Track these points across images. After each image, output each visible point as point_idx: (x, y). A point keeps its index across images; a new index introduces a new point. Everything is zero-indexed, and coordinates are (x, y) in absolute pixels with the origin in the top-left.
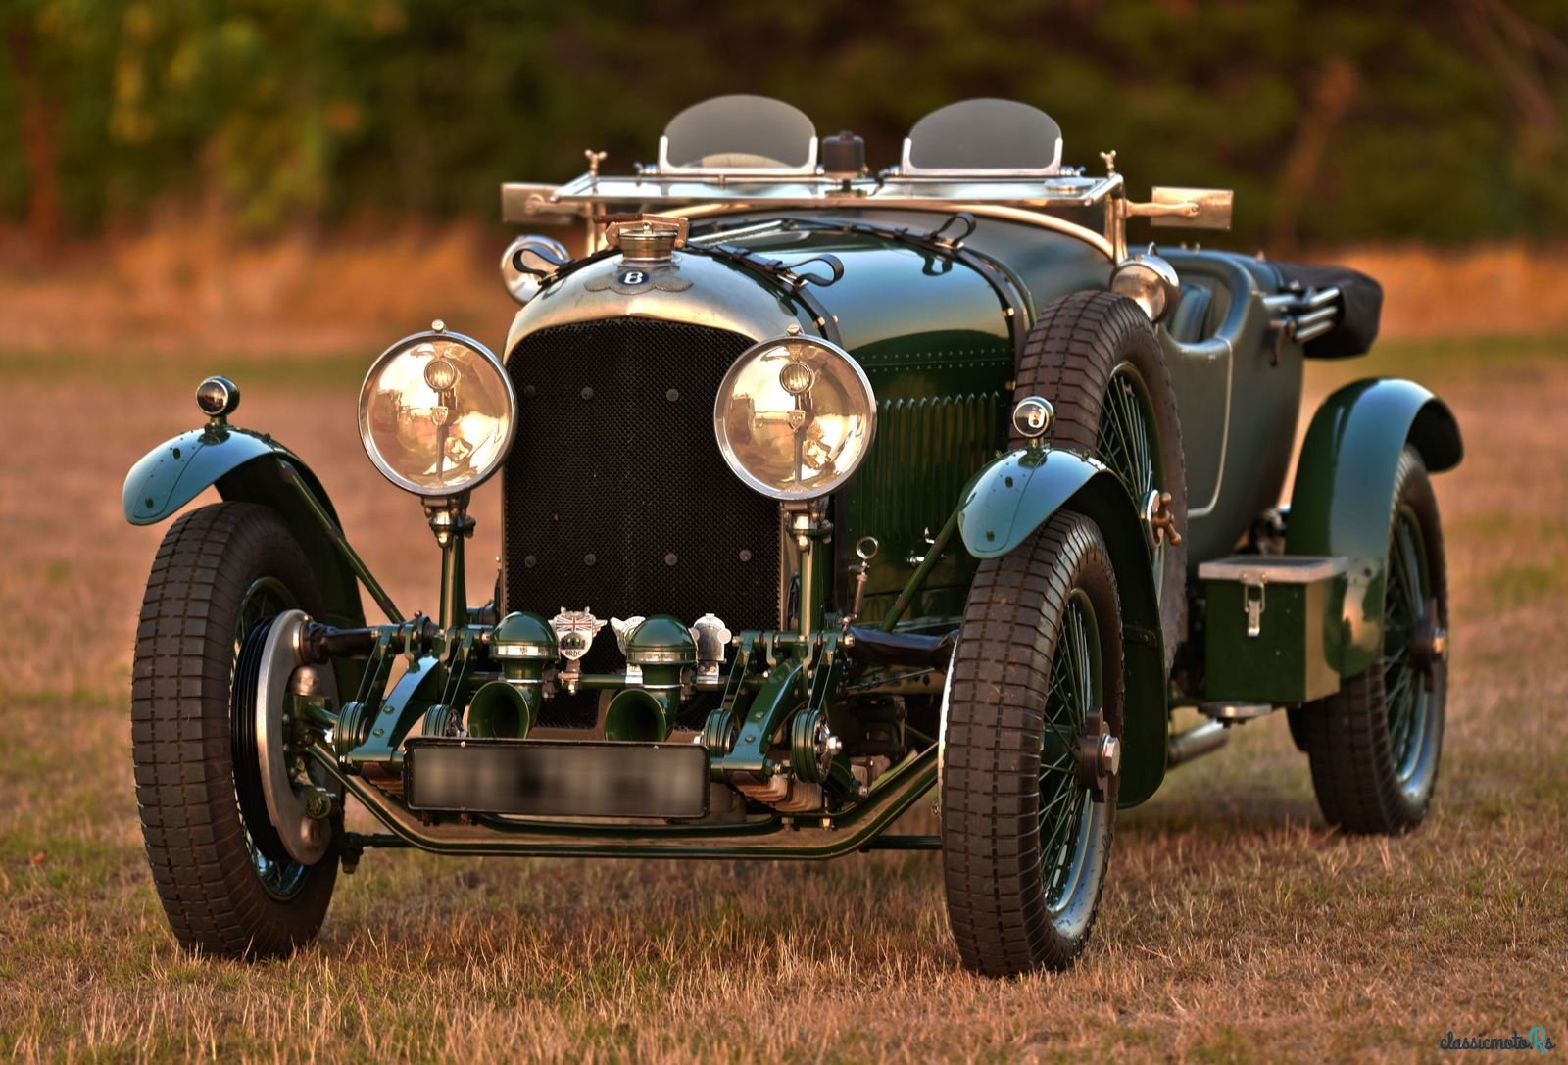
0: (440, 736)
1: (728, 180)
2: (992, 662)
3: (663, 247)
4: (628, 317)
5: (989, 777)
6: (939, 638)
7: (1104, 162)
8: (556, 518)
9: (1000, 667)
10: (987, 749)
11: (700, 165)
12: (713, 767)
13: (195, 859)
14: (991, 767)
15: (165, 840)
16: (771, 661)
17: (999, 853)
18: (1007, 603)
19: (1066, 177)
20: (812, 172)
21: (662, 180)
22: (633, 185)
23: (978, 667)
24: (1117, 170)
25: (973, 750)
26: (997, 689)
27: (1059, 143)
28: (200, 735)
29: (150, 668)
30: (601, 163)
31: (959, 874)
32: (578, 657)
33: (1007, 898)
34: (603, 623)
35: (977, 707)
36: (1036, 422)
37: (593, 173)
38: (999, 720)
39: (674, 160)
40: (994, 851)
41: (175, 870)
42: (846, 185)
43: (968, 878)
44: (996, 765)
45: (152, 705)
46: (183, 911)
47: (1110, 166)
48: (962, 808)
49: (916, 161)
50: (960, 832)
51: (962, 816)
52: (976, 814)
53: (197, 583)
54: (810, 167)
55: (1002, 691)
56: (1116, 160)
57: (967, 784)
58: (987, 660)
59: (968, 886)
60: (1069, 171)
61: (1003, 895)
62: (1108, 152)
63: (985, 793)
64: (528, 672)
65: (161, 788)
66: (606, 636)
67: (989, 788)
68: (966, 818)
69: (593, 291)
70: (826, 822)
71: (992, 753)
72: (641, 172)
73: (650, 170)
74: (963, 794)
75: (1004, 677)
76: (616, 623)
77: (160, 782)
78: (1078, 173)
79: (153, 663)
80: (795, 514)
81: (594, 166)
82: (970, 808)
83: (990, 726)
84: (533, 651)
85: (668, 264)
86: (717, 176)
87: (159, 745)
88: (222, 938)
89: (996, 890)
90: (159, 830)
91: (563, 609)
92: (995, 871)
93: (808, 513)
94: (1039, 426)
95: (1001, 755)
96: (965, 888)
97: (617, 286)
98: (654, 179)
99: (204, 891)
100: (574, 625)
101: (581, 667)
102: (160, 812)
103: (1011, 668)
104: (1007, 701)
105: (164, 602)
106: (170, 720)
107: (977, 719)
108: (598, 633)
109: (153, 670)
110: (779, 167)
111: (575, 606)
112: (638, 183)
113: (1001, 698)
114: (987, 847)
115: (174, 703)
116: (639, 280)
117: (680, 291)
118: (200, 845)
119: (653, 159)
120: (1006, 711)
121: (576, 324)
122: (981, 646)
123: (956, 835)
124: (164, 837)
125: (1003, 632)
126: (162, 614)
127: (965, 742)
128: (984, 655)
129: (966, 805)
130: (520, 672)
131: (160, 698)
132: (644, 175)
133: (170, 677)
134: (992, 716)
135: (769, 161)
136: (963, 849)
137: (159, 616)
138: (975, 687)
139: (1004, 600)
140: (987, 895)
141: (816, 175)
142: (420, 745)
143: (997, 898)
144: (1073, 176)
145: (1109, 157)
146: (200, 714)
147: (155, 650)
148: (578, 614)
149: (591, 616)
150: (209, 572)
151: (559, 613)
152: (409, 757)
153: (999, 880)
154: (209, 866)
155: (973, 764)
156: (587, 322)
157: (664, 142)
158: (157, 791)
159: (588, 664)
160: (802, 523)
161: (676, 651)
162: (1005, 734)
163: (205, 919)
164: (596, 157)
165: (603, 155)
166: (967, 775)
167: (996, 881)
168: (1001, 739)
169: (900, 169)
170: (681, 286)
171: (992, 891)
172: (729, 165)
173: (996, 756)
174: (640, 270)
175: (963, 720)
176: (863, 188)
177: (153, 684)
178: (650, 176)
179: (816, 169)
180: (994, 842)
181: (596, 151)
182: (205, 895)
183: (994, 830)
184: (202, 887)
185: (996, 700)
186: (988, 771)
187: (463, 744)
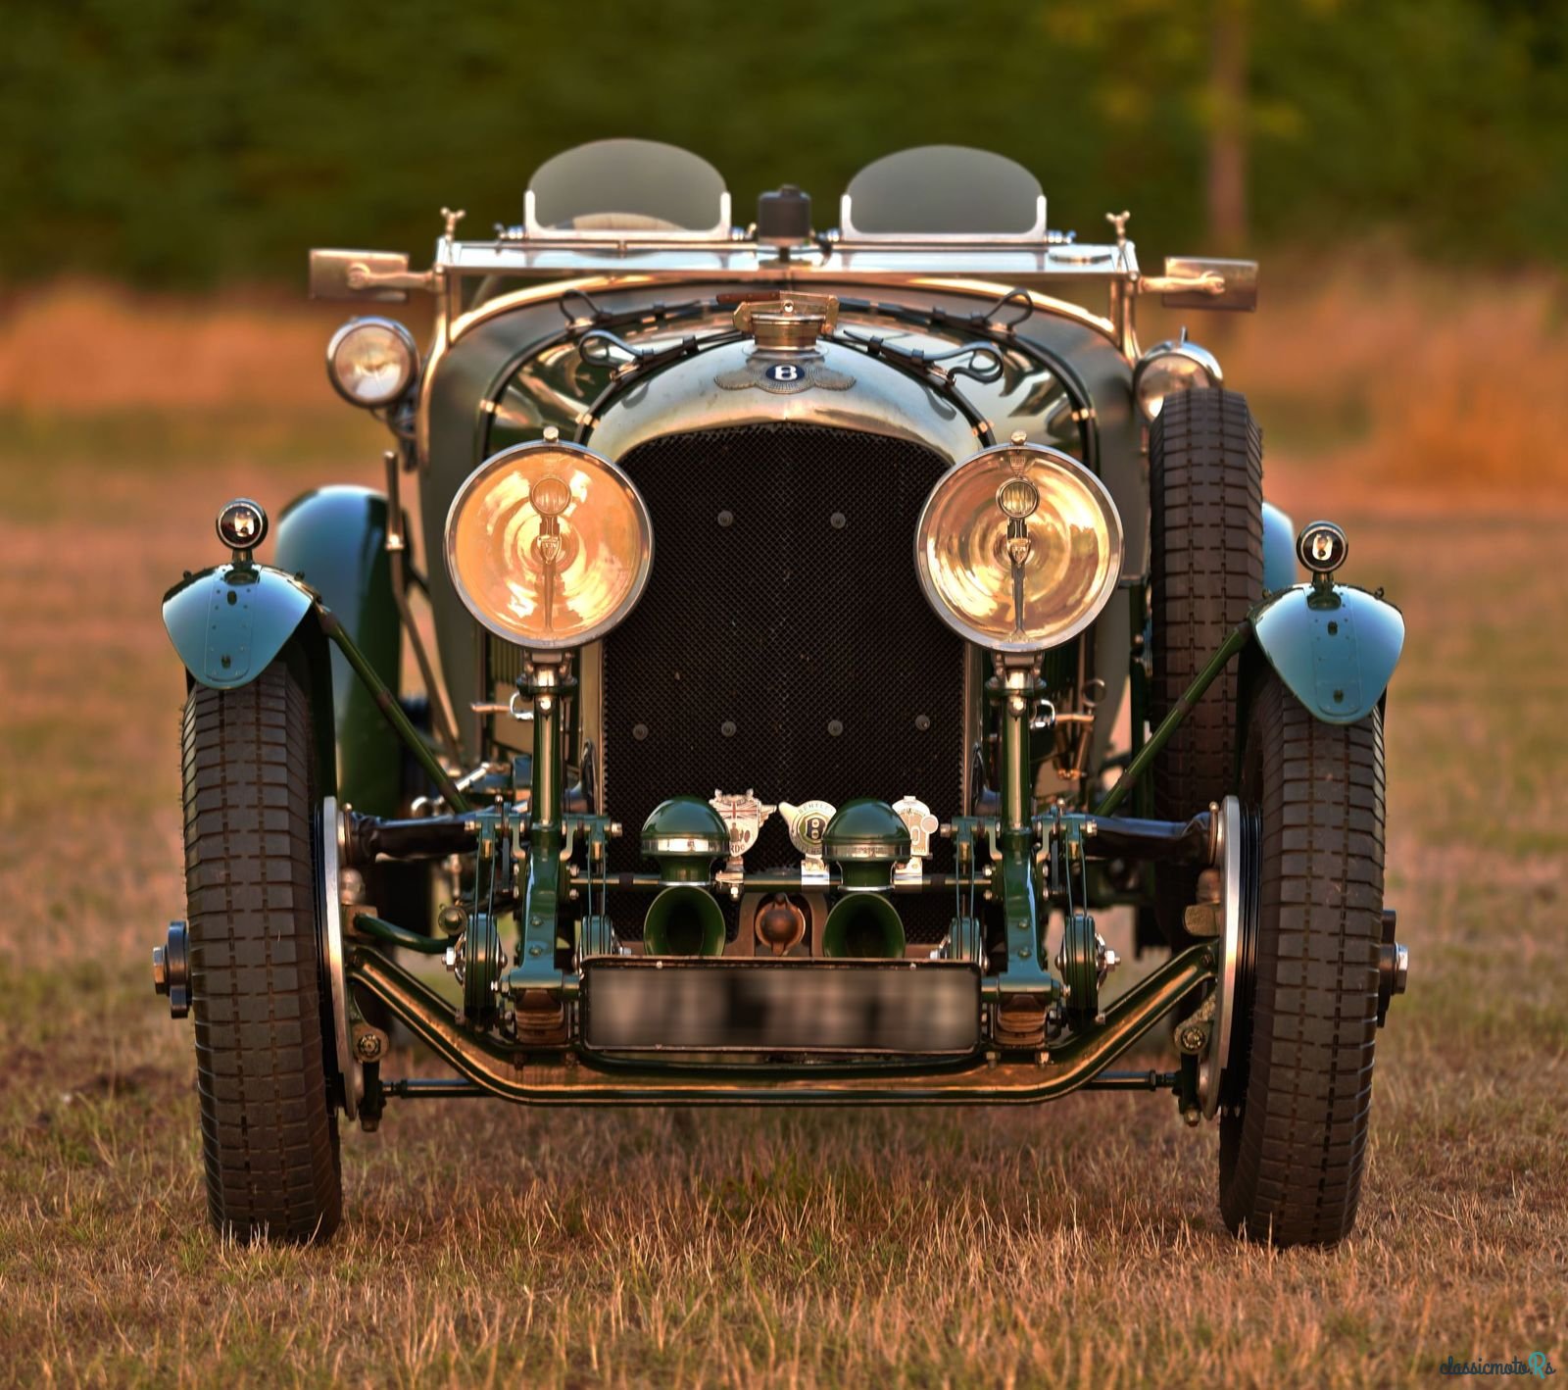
0: (606, 956)
1: (630, 246)
2: (1328, 853)
3: (806, 335)
4: (784, 423)
5: (1331, 997)
6: (1183, 824)
7: (1112, 226)
8: (678, 676)
9: (1339, 860)
10: (1330, 962)
11: (571, 227)
12: (984, 989)
13: (279, 1117)
14: (1334, 985)
15: (242, 1093)
16: (996, 855)
17: (1338, 1092)
18: (1335, 780)
19: (1055, 244)
20: (725, 237)
21: (527, 245)
22: (492, 252)
23: (1310, 859)
24: (1128, 236)
25: (1311, 964)
26: (1338, 887)
27: (1041, 203)
28: (293, 958)
29: (223, 873)
30: (459, 223)
31: (1281, 1120)
32: (741, 852)
33: (1338, 1148)
34: (770, 809)
35: (1314, 910)
36: (1322, 553)
37: (448, 237)
38: (1343, 926)
39: (543, 220)
40: (1332, 1090)
41: (249, 1130)
42: (784, 254)
43: (1293, 1124)
44: (1340, 982)
45: (230, 920)
46: (249, 1184)
47: (1121, 230)
48: (1294, 1036)
49: (859, 224)
50: (1288, 1067)
51: (1294, 1047)
52: (1312, 1044)
53: (267, 763)
54: (723, 229)
55: (1345, 889)
56: (1127, 224)
57: (1303, 1006)
58: (1321, 851)
59: (1292, 1134)
60: (1057, 238)
61: (1335, 1145)
62: (1117, 213)
63: (1326, 1018)
64: (693, 872)
65: (242, 1026)
66: (775, 827)
67: (1331, 1012)
68: (1300, 1049)
69: (732, 389)
70: (1045, 1057)
71: (1335, 968)
72: (502, 236)
73: (514, 234)
74: (1297, 1019)
75: (1345, 872)
76: (786, 808)
77: (241, 1018)
78: (1069, 240)
79: (227, 866)
80: (1009, 670)
81: (450, 227)
82: (1306, 1037)
83: (1332, 934)
84: (701, 846)
85: (813, 356)
86: (617, 242)
87: (240, 972)
88: (288, 1217)
89: (1327, 1139)
90: (236, 1080)
91: (717, 793)
92: (1330, 1115)
93: (1026, 669)
94: (1325, 558)
95: (1347, 970)
96: (1286, 1137)
97: (767, 383)
98: (520, 245)
99: (283, 1157)
100: (734, 811)
101: (745, 865)
102: (239, 1056)
103: (1351, 861)
104: (1351, 902)
105: (228, 788)
106: (255, 939)
107: (1314, 925)
108: (766, 822)
109: (228, 875)
110: (674, 230)
111: (733, 788)
112: (498, 250)
113: (1344, 899)
114: (1323, 1085)
115: (259, 916)
116: (794, 376)
117: (840, 389)
118: (288, 1098)
119: (518, 220)
120: (1350, 914)
121: (710, 430)
122: (1311, 834)
123: (1282, 1070)
124: (241, 1088)
125: (1337, 815)
126: (229, 803)
127: (1300, 954)
128: (1316, 846)
129: (1301, 1033)
130: (684, 872)
131: (240, 911)
132: (507, 240)
133: (252, 884)
134: (1334, 921)
135: (661, 222)
136: (1291, 1088)
137: (225, 806)
138: (1309, 885)
140: (1315, 1145)
141: (731, 241)
142: (602, 967)
143: (1326, 1149)
144: (1063, 244)
145: (1119, 220)
146: (292, 932)
147: (227, 849)
148: (738, 798)
149: (757, 802)
150: (278, 749)
151: (713, 797)
152: (584, 984)
153: (1333, 1126)
154: (294, 1125)
155: (1311, 982)
156: (725, 429)
157: (530, 199)
158: (237, 1030)
159: (754, 861)
160: (1017, 681)
161: (890, 844)
162: (1351, 943)
163: (276, 1193)
164: (452, 217)
165: (460, 214)
166: (1303, 995)
167: (1328, 1128)
168: (1346, 950)
169: (841, 233)
170: (840, 385)
171: (1322, 1140)
172: (610, 227)
173: (1341, 972)
174: (790, 363)
175: (1295, 927)
176: (805, 257)
177: (228, 893)
178: (516, 241)
179: (731, 232)
180: (1333, 1079)
181: (454, 209)
182: (283, 1162)
183: (1334, 1064)
184: (281, 1152)
185: (1337, 901)
186: (1329, 990)
187: (659, 964)
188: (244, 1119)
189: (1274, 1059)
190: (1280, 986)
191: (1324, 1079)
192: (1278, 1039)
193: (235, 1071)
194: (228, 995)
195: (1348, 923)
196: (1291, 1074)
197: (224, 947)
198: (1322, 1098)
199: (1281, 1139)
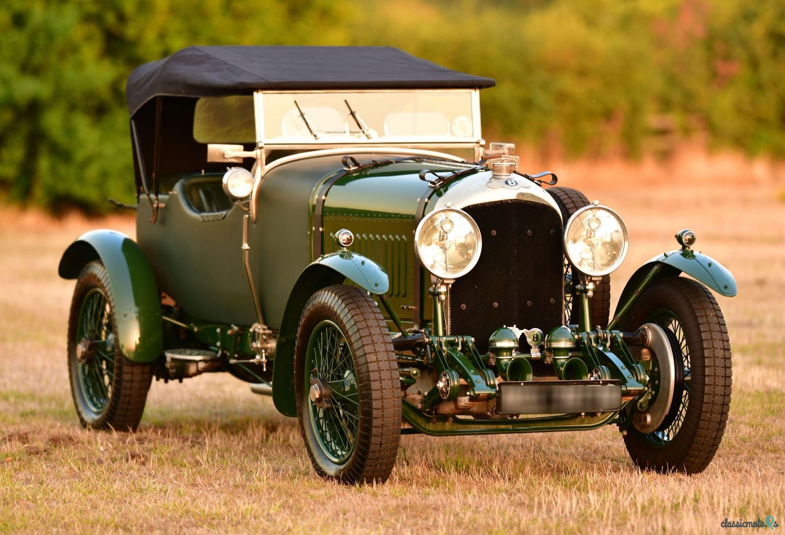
8: (476, 287)
29: (375, 357)
31: (703, 431)
44: (725, 383)
48: (711, 402)
50: (708, 412)
51: (710, 406)
57: (714, 392)
59: (706, 435)
66: (523, 338)
67: (723, 393)
70: (599, 414)
74: (712, 396)
76: (526, 331)
83: (722, 367)
102: (383, 420)
108: (521, 336)
113: (725, 355)
127: (712, 374)
136: (708, 419)
138: (713, 351)
139: (712, 315)
142: (504, 386)
152: (499, 391)
155: (717, 383)
166: (714, 388)
175: (711, 365)
185: (723, 356)
186: (722, 386)
187: (522, 384)
188: (381, 442)
189: (704, 410)
190: (707, 385)
191: (719, 416)
192: (705, 403)
193: (381, 425)
194: (379, 399)
195: (726, 363)
196: (709, 415)
197: (378, 383)
198: (717, 422)
199: (702, 437)
